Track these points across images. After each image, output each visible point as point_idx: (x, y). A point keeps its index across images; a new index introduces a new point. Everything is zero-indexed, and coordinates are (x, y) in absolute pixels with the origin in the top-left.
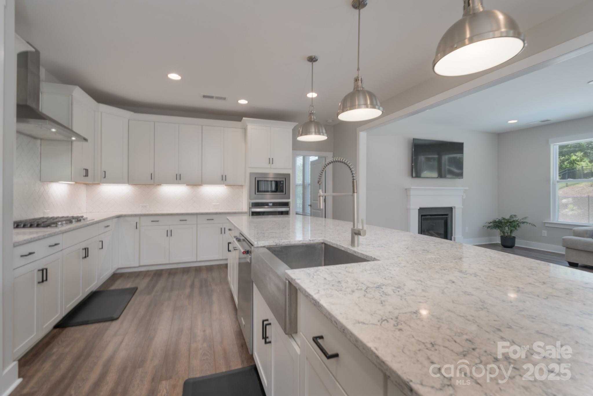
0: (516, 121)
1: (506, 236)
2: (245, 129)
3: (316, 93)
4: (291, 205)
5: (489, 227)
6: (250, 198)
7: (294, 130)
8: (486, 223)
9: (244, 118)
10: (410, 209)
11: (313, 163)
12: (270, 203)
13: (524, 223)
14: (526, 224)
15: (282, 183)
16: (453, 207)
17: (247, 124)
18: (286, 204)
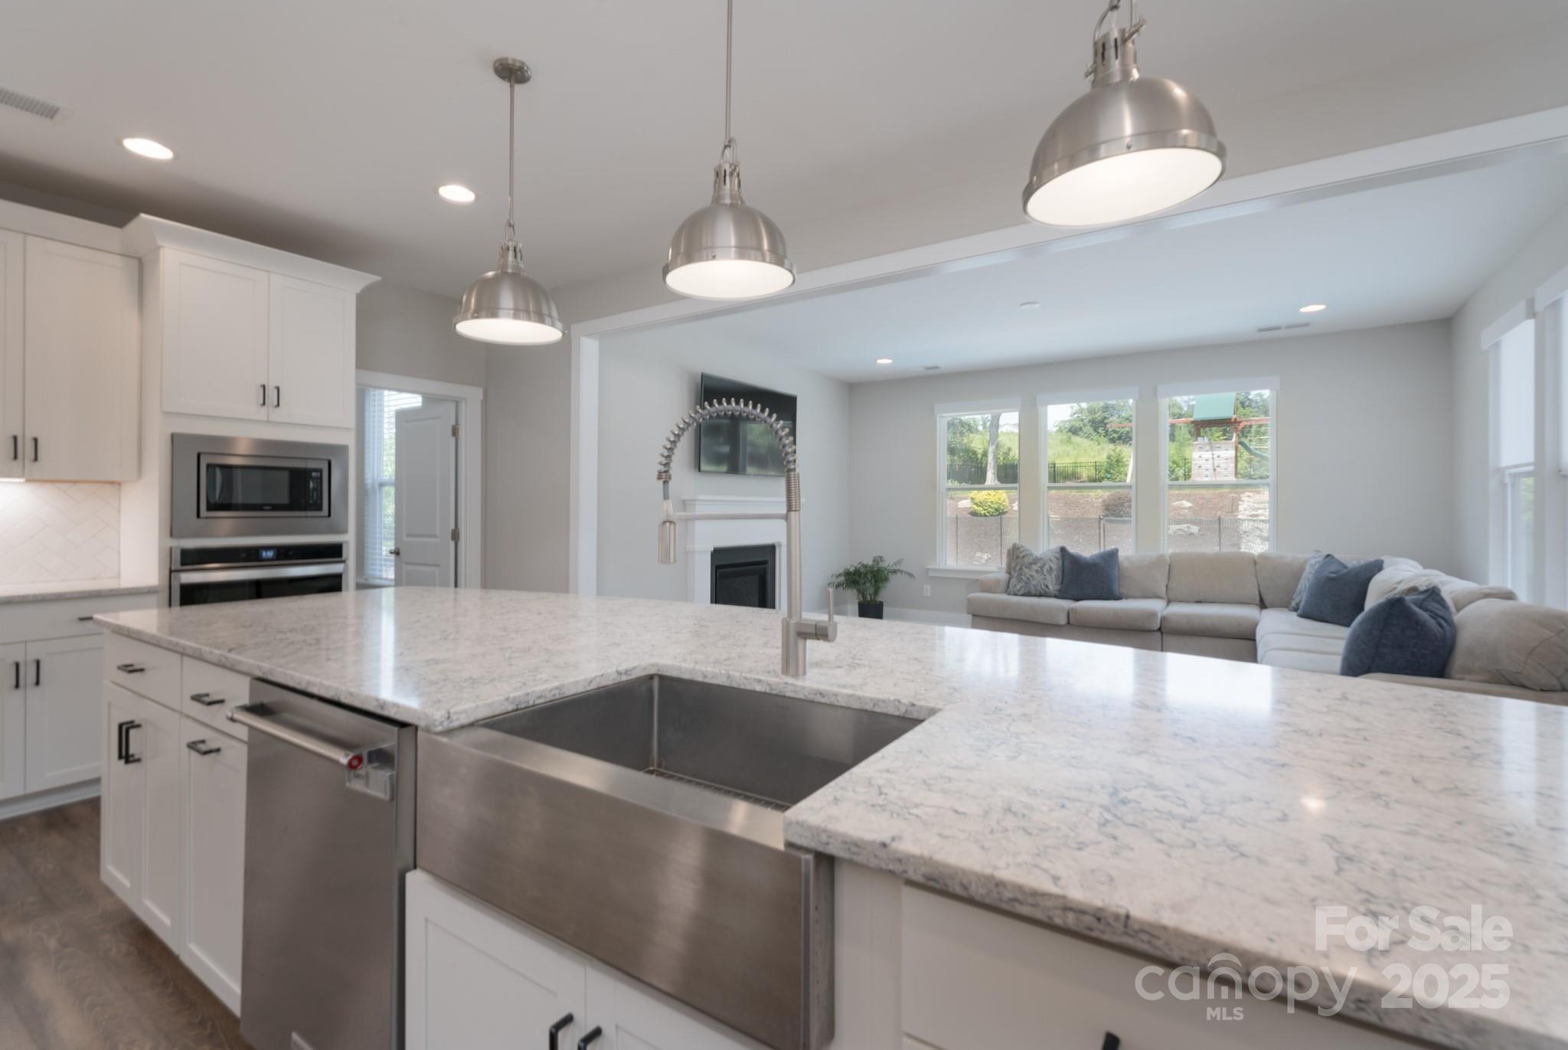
0: (890, 361)
1: (869, 602)
2: (140, 260)
3: (471, 189)
4: (350, 553)
5: (838, 586)
6: (174, 529)
7: (363, 300)
8: (832, 576)
9: (143, 216)
10: (694, 552)
11: (404, 418)
12: (267, 548)
13: (895, 572)
14: (899, 574)
15: (317, 478)
16: (776, 545)
17: (160, 243)
18: (334, 552)
